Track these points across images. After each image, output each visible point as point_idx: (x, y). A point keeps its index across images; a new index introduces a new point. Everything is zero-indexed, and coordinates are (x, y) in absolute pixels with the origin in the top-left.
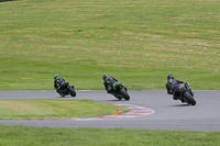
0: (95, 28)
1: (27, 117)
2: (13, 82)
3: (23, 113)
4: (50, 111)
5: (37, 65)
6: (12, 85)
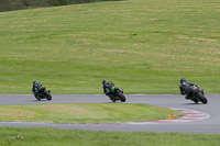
0: (149, 32)
1: (82, 121)
4: (105, 115)
5: (92, 69)
6: (67, 89)
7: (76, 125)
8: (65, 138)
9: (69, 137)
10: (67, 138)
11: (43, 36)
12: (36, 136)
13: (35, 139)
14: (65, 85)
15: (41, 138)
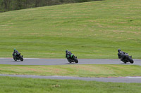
1: (97, 76)
2: (88, 53)
3: (94, 73)
4: (112, 72)
5: (104, 42)
7: (93, 78)
8: (87, 86)
9: (89, 86)
10: (88, 86)
11: (72, 21)
12: (68, 85)
13: (67, 87)
14: (86, 53)
15: (71, 86)
